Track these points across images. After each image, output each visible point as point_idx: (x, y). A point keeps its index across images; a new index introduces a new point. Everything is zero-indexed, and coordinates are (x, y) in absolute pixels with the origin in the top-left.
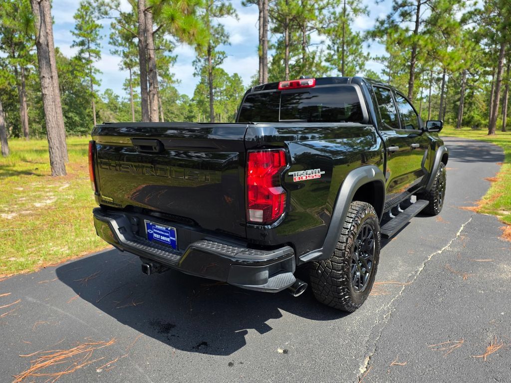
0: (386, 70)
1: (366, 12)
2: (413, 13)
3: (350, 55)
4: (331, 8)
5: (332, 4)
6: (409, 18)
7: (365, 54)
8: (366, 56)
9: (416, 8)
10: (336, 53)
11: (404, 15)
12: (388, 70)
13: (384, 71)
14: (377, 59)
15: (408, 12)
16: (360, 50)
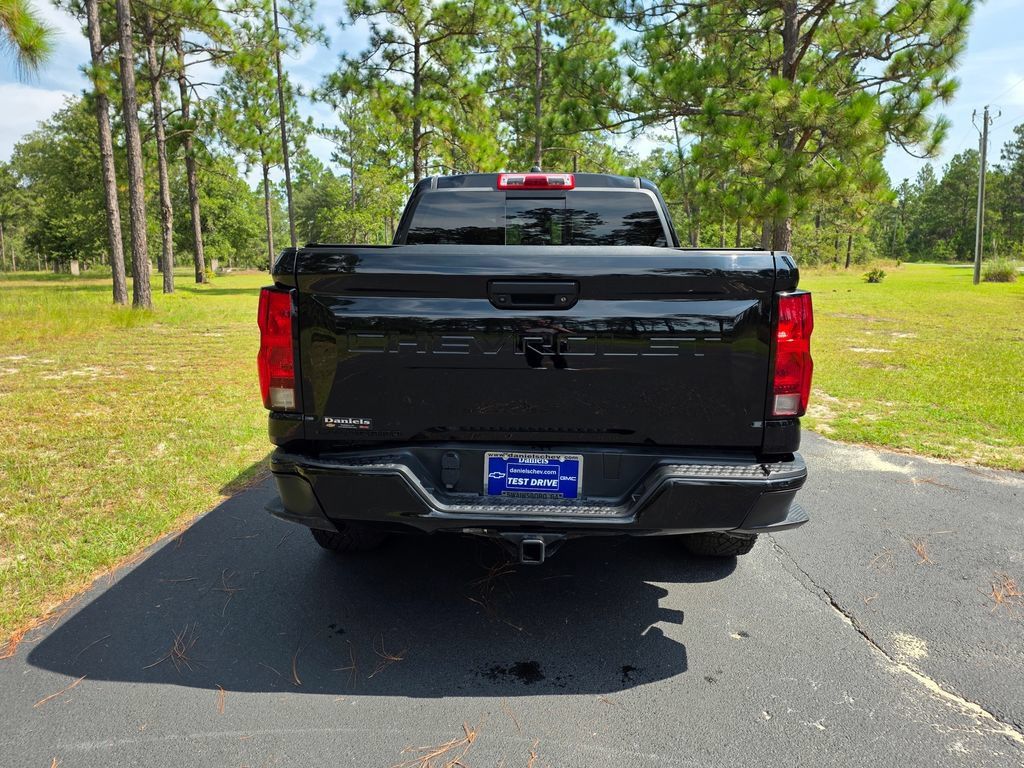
0: (340, 156)
1: (323, 39)
2: (406, 58)
3: (273, 117)
4: (252, 14)
5: (254, 7)
6: (400, 66)
7: (304, 119)
8: (306, 124)
9: (413, 49)
10: (242, 109)
11: (393, 58)
12: (345, 156)
13: (336, 156)
14: (324, 131)
15: (399, 53)
16: (292, 111)
